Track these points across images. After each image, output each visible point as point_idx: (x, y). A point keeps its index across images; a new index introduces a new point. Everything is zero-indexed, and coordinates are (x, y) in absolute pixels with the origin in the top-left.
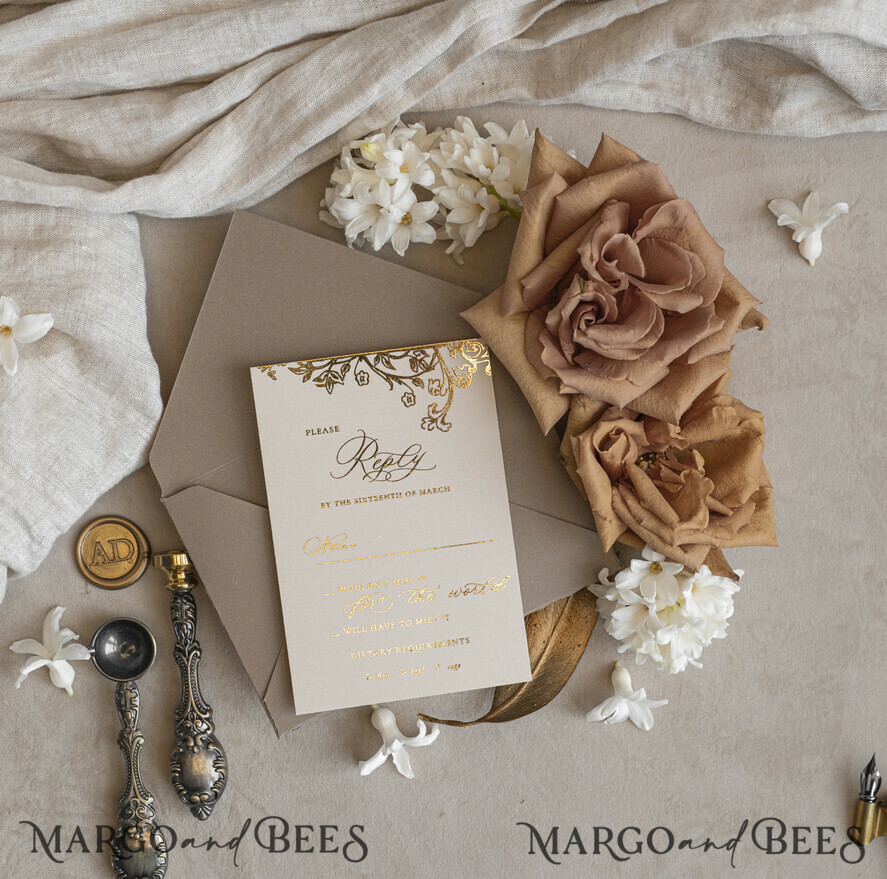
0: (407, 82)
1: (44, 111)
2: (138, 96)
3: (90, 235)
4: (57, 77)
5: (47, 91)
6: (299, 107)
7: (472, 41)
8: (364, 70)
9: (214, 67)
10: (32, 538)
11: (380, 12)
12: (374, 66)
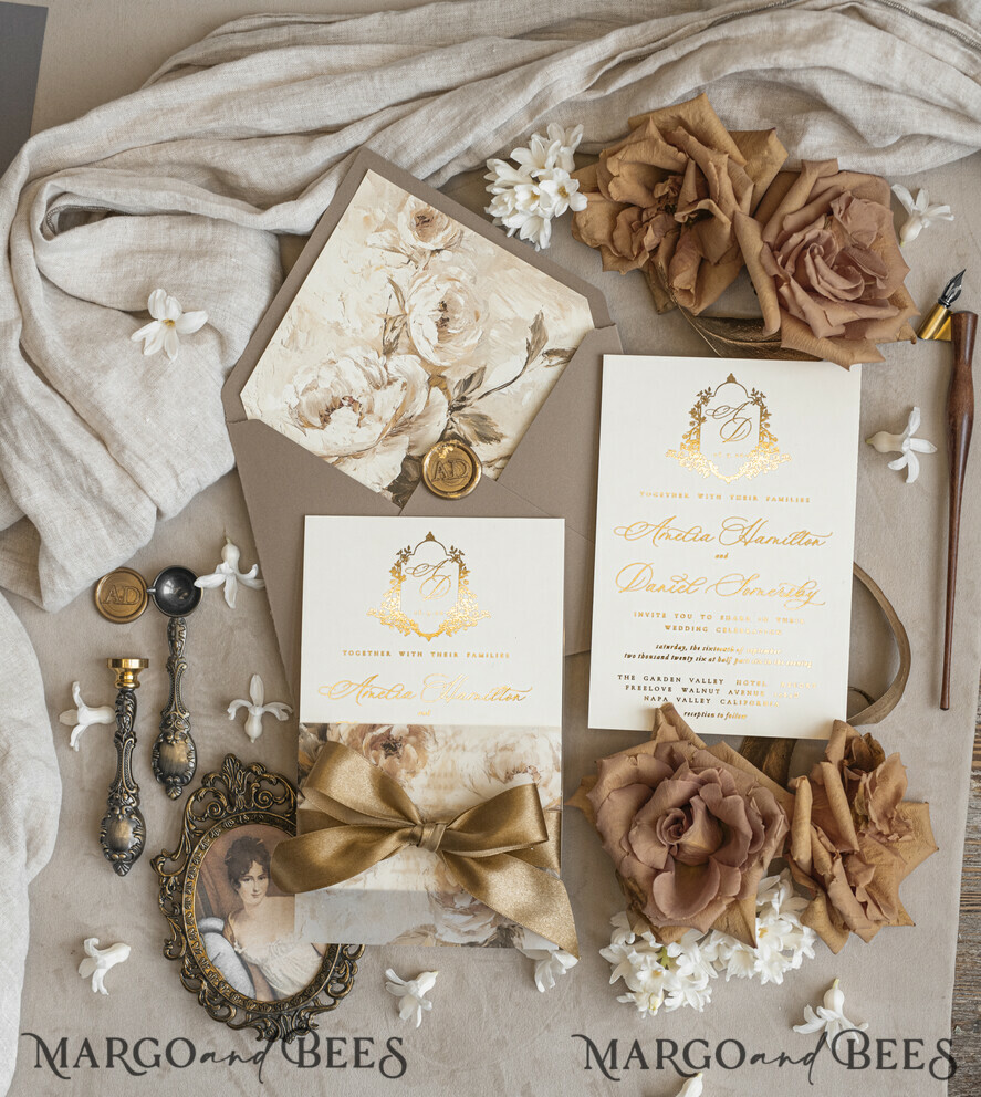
0: (497, 130)
1: (210, 147)
2: (285, 139)
3: (239, 249)
4: (221, 122)
5: (214, 133)
6: (409, 150)
7: (547, 97)
9: (345, 118)
10: (178, 485)
11: (479, 73)
12: (469, 120)
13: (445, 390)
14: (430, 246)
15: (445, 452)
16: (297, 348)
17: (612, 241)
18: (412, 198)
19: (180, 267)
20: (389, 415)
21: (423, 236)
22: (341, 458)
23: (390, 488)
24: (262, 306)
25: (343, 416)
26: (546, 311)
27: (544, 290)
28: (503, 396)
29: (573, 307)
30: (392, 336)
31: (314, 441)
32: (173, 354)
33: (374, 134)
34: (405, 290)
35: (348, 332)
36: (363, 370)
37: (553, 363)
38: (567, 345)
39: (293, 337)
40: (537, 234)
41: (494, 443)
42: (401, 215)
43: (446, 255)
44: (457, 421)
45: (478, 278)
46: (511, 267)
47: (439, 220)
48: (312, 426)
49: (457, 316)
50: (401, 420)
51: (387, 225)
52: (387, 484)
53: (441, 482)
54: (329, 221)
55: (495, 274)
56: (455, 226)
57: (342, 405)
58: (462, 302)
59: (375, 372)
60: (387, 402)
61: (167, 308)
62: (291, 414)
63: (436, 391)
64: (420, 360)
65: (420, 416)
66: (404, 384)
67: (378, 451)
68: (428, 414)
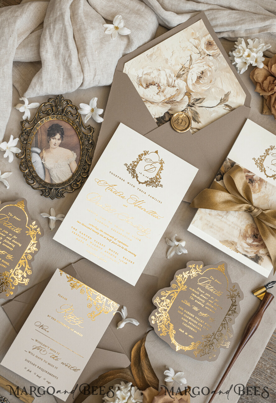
3: (149, 19)
6: (217, 20)
8: (239, 21)
11: (250, 11)
12: (241, 21)
13: (189, 98)
14: (208, 52)
15: (182, 116)
16: (151, 59)
17: (263, 83)
18: (210, 35)
19: (129, 13)
20: (168, 96)
21: (207, 48)
22: (147, 101)
23: (157, 119)
24: (146, 40)
25: (153, 89)
26: (232, 92)
27: (235, 85)
28: (206, 110)
29: (241, 95)
30: (182, 73)
31: (141, 91)
32: (114, 38)
33: (208, 10)
34: (194, 61)
35: (169, 64)
36: (167, 78)
37: (226, 109)
38: (233, 106)
39: (151, 55)
40: (241, 69)
41: (196, 123)
42: (204, 38)
43: (211, 58)
44: (188, 110)
45: (217, 70)
46: (229, 73)
47: (214, 46)
48: (142, 86)
49: (205, 78)
50: (171, 100)
51: (198, 38)
52: (156, 117)
53: (176, 124)
54: (182, 27)
55: (223, 73)
56: (218, 51)
57: (155, 85)
58: (209, 75)
59: (170, 80)
60: (170, 92)
61: (120, 22)
62: (137, 79)
63: (186, 97)
64: (186, 85)
65: (178, 102)
66: (177, 89)
67: (159, 105)
68: (181, 103)
